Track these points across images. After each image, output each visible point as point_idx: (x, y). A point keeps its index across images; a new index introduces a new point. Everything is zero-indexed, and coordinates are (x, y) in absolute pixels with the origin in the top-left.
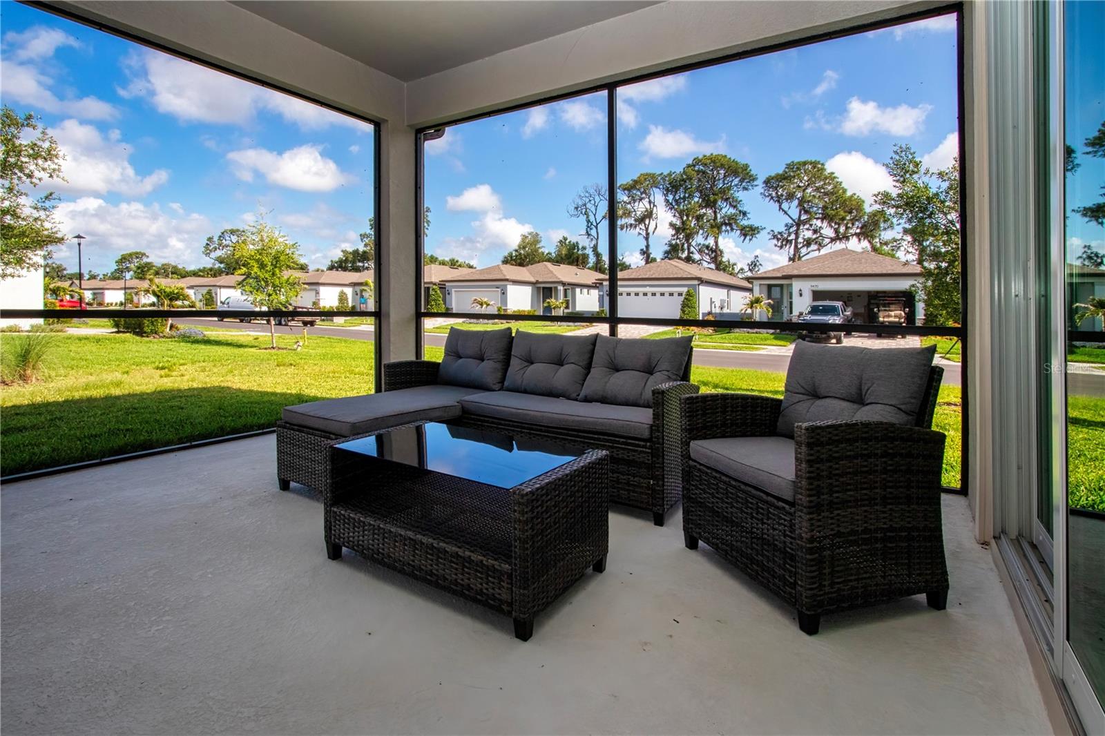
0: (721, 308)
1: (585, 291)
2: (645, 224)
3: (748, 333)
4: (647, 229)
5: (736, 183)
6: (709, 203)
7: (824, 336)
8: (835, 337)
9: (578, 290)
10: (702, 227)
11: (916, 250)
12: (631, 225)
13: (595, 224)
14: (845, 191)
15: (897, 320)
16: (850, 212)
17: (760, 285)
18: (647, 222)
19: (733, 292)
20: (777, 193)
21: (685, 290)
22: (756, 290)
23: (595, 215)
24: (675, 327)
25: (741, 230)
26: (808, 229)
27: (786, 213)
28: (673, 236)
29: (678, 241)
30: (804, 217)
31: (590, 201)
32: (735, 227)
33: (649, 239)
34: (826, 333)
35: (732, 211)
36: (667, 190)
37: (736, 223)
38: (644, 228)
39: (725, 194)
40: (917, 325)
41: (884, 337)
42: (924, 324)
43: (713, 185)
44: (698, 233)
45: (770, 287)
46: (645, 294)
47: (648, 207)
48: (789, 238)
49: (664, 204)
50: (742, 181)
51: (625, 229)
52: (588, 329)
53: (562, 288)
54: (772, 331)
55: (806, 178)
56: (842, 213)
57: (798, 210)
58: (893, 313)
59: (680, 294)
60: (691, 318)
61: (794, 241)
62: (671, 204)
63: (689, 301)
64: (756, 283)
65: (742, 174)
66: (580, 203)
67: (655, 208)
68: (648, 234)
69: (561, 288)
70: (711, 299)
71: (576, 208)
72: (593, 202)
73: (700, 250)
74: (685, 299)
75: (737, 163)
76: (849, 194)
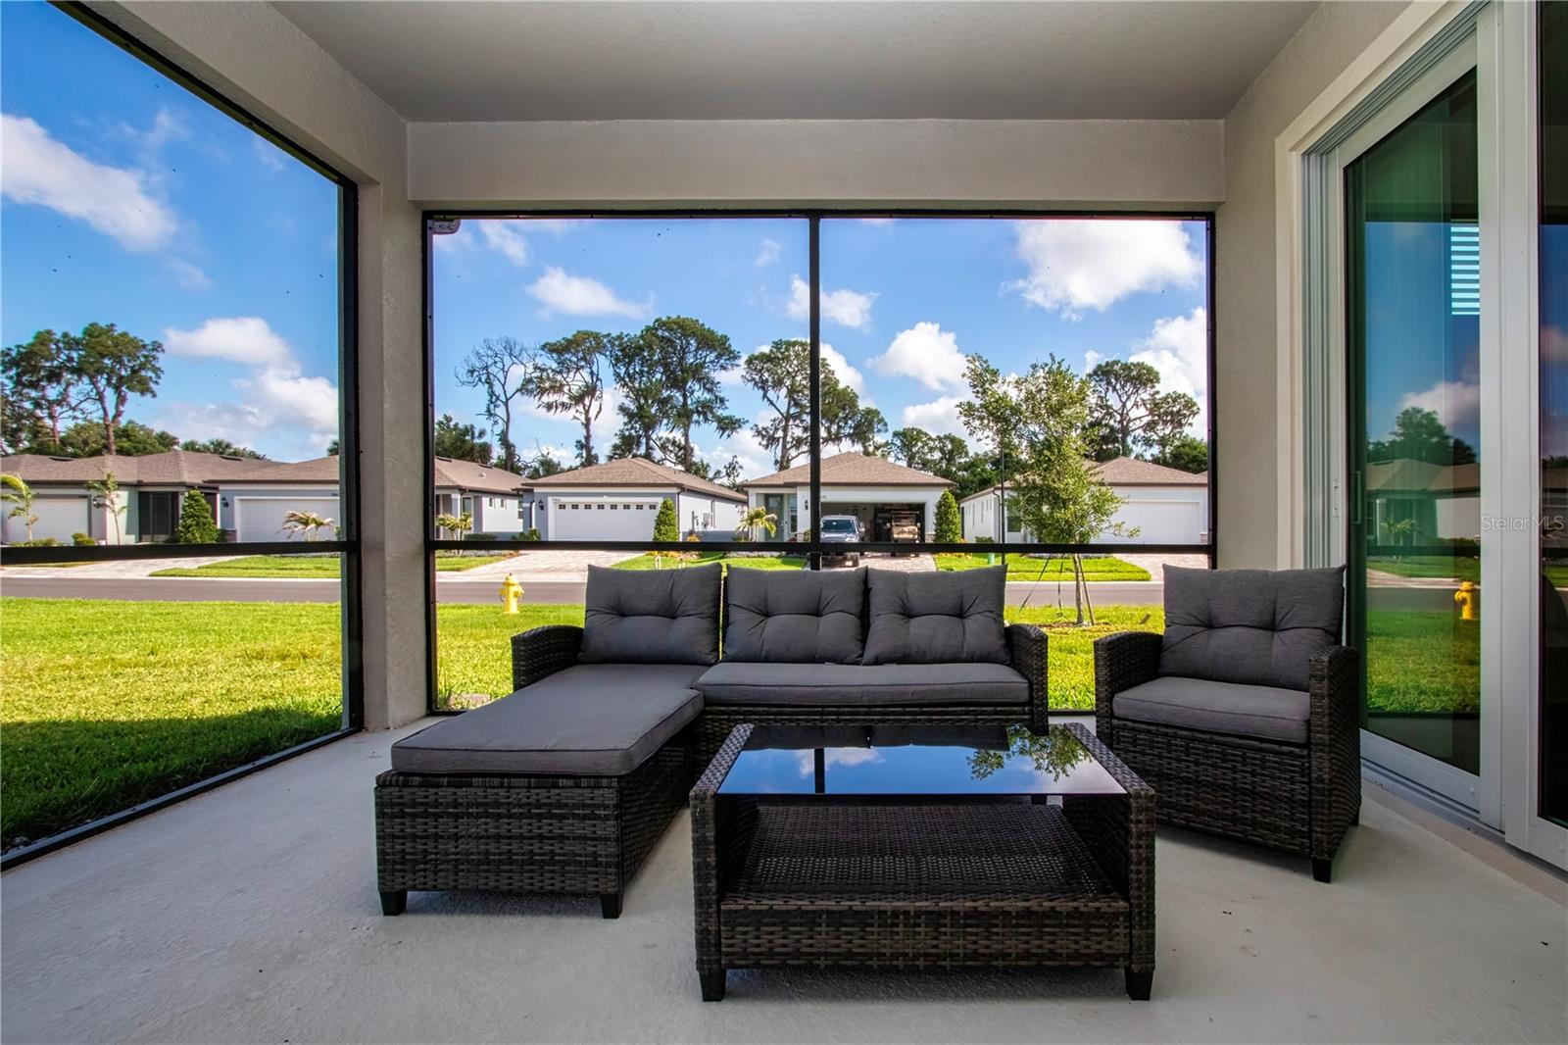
0: (705, 526)
1: (497, 501)
2: (584, 406)
3: (748, 557)
4: (587, 412)
5: (712, 359)
6: (678, 384)
7: (840, 557)
8: (852, 559)
9: (485, 500)
10: (666, 415)
11: (905, 456)
12: (563, 404)
13: (503, 398)
14: (837, 382)
15: (911, 536)
16: (844, 409)
17: (757, 494)
18: (587, 402)
19: (718, 504)
20: (761, 377)
21: (660, 501)
22: (753, 500)
23: (503, 385)
24: (647, 552)
25: (719, 423)
26: (797, 426)
27: (771, 403)
28: (625, 424)
29: (633, 432)
30: (793, 410)
31: (495, 362)
32: (710, 416)
33: (591, 427)
34: (842, 554)
35: (707, 396)
36: (617, 360)
37: (712, 412)
38: (582, 411)
39: (697, 373)
40: (927, 542)
41: (899, 557)
42: (934, 540)
43: (682, 359)
44: (661, 422)
45: (767, 497)
46: (601, 507)
47: (589, 379)
48: (776, 436)
49: (614, 378)
50: (719, 356)
51: (554, 410)
52: (512, 560)
53: (459, 497)
54: (776, 554)
55: (795, 362)
56: (836, 409)
57: (787, 400)
58: (906, 529)
59: (652, 507)
60: (670, 540)
61: (781, 440)
62: (623, 379)
63: (666, 517)
64: (752, 492)
65: (719, 347)
66: (478, 365)
67: (599, 383)
68: (588, 420)
69: (457, 497)
70: (693, 513)
71: (472, 372)
72: (500, 365)
73: (662, 445)
74: (661, 513)
75: (712, 333)
76: (841, 386)
